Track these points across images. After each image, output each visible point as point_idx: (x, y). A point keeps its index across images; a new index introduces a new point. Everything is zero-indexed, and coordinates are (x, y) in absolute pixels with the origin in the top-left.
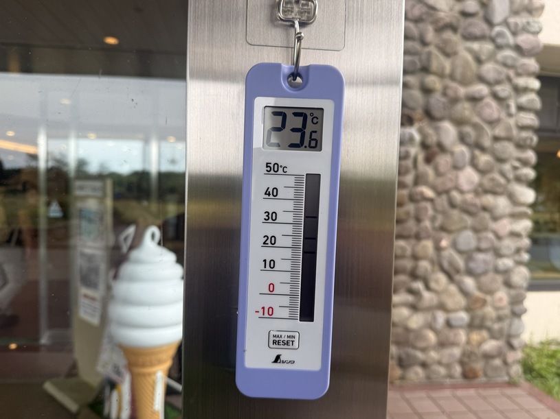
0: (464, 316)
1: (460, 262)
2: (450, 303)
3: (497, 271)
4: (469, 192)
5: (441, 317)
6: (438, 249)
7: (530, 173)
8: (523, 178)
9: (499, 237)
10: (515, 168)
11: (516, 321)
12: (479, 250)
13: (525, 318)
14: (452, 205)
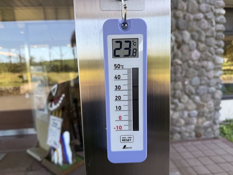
0: (195, 112)
1: (193, 90)
2: (190, 107)
3: (208, 92)
4: (196, 60)
5: (186, 114)
6: (184, 85)
7: (222, 50)
8: (219, 53)
9: (209, 79)
10: (215, 49)
11: (217, 113)
12: (201, 84)
13: (221, 111)
14: (189, 66)
